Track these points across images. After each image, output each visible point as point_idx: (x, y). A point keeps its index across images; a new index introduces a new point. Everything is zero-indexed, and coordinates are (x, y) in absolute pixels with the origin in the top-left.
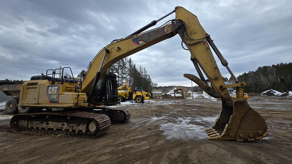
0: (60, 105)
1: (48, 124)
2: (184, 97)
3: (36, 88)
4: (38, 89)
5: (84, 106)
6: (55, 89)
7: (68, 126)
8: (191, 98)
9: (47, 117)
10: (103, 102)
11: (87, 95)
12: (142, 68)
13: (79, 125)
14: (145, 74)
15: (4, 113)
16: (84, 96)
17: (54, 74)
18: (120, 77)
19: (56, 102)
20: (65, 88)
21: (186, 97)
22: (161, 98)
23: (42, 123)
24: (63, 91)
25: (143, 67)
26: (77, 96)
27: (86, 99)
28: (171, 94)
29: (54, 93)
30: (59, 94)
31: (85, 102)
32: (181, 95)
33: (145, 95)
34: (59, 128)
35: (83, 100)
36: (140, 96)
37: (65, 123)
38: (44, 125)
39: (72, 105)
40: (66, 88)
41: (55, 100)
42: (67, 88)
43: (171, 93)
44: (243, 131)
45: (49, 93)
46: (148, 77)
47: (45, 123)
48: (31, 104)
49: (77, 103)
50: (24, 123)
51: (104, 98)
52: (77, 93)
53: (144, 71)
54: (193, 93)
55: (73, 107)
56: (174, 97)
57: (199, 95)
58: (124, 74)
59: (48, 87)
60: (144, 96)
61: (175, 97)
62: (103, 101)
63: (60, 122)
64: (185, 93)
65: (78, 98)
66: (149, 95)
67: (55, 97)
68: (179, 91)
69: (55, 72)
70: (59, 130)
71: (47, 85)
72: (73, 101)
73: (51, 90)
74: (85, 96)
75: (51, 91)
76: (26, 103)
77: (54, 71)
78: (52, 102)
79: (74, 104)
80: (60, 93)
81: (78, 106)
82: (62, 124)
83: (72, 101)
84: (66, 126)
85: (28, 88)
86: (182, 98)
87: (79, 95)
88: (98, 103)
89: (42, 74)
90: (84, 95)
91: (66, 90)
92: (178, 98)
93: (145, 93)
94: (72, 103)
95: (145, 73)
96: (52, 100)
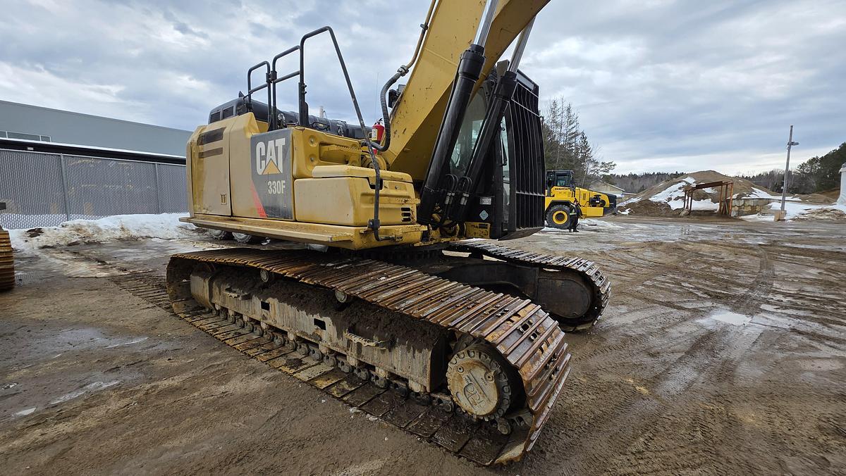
0: (301, 228)
1: (266, 306)
2: (733, 214)
3: (219, 151)
4: (225, 151)
5: (405, 239)
6: (276, 148)
7: (338, 337)
9: (264, 277)
10: (481, 220)
11: (418, 181)
13: (391, 348)
16: (402, 189)
17: (272, 84)
19: (287, 215)
20: (315, 145)
21: (740, 213)
22: (627, 212)
23: (248, 298)
24: (311, 158)
26: (372, 187)
27: (414, 203)
28: (670, 199)
29: (275, 171)
30: (294, 173)
31: (407, 218)
32: (716, 207)
33: (585, 199)
34: (307, 335)
35: (403, 209)
36: (568, 203)
37: (327, 320)
38: (253, 309)
39: (349, 233)
41: (282, 204)
42: (326, 148)
43: (668, 196)
45: (260, 171)
47: (257, 302)
48: (219, 220)
49: (374, 226)
50: (202, 288)
51: (487, 201)
52: (371, 172)
55: (358, 243)
56: (684, 213)
59: (254, 141)
61: (690, 211)
62: (485, 214)
63: (310, 311)
64: (734, 196)
65: (377, 196)
66: (604, 202)
67: (278, 188)
68: (708, 190)
69: (275, 72)
70: (307, 343)
71: (249, 135)
72: (356, 210)
73: (263, 158)
74: (410, 190)
75: (263, 162)
76: (204, 211)
77: (271, 70)
78: (273, 212)
79: (362, 230)
80: (298, 170)
81: (377, 239)
82: (317, 322)
83: (351, 212)
84: (329, 335)
85: (201, 155)
86: (722, 215)
87: (379, 184)
88: (462, 228)
89: (239, 93)
90: (401, 180)
91: (321, 158)
92: (701, 215)
93: (585, 195)
94: (351, 221)
96: (271, 205)
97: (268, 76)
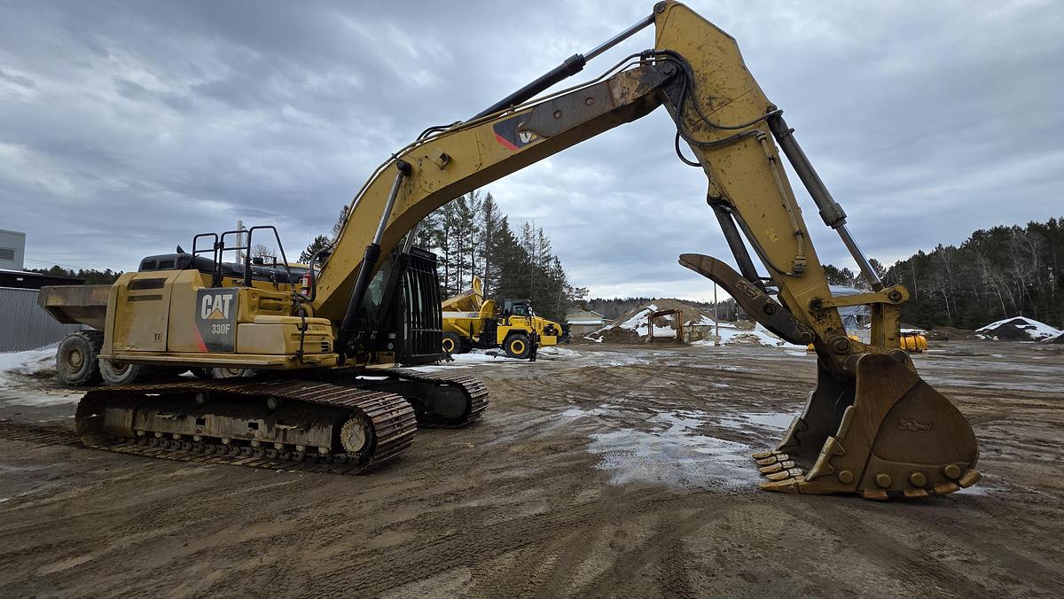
0: (242, 358)
1: (201, 422)
2: (686, 340)
3: (159, 297)
4: (166, 299)
5: (323, 363)
6: (223, 301)
7: (269, 432)
8: (711, 344)
9: (200, 399)
10: (388, 350)
11: (336, 324)
12: (531, 229)
13: (308, 428)
14: (544, 253)
15: (52, 383)
16: (323, 329)
17: (219, 250)
18: (453, 262)
19: (229, 349)
20: (256, 299)
21: (691, 339)
22: (600, 340)
23: (183, 418)
24: (252, 308)
25: (537, 227)
26: (300, 329)
27: (330, 340)
28: (637, 326)
29: (221, 317)
30: (239, 319)
31: (325, 348)
32: (674, 333)
33: (540, 328)
34: (241, 436)
35: (322, 343)
36: (524, 332)
37: (260, 422)
38: (190, 426)
39: (282, 359)
40: (261, 298)
41: (225, 341)
42: (265, 301)
43: (636, 323)
44: (889, 462)
45: (204, 317)
46: (552, 264)
47: (192, 421)
48: (146, 355)
49: (299, 354)
50: (121, 418)
51: (393, 336)
52: (299, 319)
53: (537, 243)
54: (719, 325)
55: (288, 365)
56: (647, 340)
57: (740, 333)
58: (465, 251)
59: (201, 294)
60: (539, 332)
61: (653, 338)
62: (391, 346)
63: (244, 417)
64: (687, 324)
65: (303, 335)
66: (557, 331)
67: (224, 329)
68: (668, 317)
69: (222, 243)
70: (240, 444)
71: (196, 289)
72: (286, 344)
73: (211, 307)
74: (328, 330)
75: (209, 310)
76: (127, 349)
77: (219, 241)
78: (214, 346)
79: (291, 357)
80: (242, 317)
81: (302, 362)
82: (251, 425)
83: (284, 346)
84: (262, 432)
85: (131, 299)
86: (678, 341)
87: (305, 327)
88: (373, 354)
89: (179, 250)
90: (322, 324)
91: (260, 308)
92: (662, 342)
93: (540, 324)
94: (283, 352)
95: (543, 251)
96: (214, 342)
97: (216, 244)
